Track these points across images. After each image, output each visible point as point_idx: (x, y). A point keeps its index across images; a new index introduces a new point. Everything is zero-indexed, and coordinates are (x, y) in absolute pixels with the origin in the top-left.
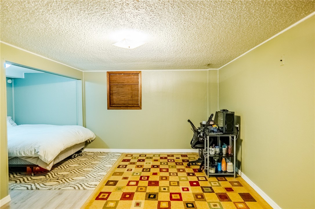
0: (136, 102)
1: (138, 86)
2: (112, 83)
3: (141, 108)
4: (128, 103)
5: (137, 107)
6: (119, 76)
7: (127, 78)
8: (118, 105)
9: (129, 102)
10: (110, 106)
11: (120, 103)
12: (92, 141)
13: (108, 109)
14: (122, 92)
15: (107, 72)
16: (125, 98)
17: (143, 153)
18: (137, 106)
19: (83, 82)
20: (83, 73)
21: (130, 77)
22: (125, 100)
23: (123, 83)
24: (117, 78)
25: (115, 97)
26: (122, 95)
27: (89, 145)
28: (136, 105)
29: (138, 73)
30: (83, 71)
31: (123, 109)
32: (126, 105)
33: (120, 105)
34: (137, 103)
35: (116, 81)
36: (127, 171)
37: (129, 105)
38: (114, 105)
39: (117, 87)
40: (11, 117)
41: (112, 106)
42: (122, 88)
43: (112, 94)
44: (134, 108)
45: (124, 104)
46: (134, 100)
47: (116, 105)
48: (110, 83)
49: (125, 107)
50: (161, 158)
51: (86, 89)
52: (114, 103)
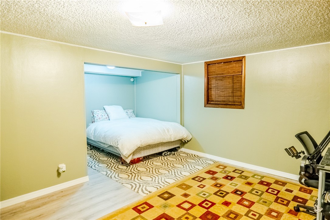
0: (238, 98)
1: (241, 77)
2: (210, 75)
3: (243, 108)
4: (229, 100)
5: (238, 106)
6: (219, 66)
7: (228, 67)
8: (216, 103)
9: (229, 98)
10: (207, 103)
11: (219, 100)
12: (188, 141)
13: (205, 107)
14: (221, 86)
15: (205, 62)
16: (225, 93)
17: (243, 168)
18: (239, 104)
19: (182, 76)
20: (182, 66)
21: (231, 66)
22: (224, 96)
23: (223, 74)
24: (215, 69)
25: (213, 93)
26: (221, 90)
27: (186, 145)
28: (238, 102)
29: (241, 59)
30: (182, 64)
31: (221, 108)
32: (227, 103)
33: (219, 103)
34: (239, 100)
35: (214, 73)
36: (198, 186)
37: (229, 102)
38: (212, 102)
39: (216, 80)
40: (133, 111)
41: (210, 104)
42: (221, 80)
43: (211, 89)
44: (234, 106)
45: (224, 102)
46: (236, 96)
47: (214, 103)
48: (208, 75)
49: (225, 104)
50: (261, 183)
51: (185, 84)
52: (213, 99)
